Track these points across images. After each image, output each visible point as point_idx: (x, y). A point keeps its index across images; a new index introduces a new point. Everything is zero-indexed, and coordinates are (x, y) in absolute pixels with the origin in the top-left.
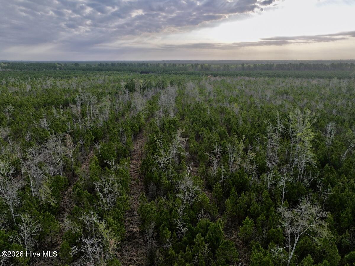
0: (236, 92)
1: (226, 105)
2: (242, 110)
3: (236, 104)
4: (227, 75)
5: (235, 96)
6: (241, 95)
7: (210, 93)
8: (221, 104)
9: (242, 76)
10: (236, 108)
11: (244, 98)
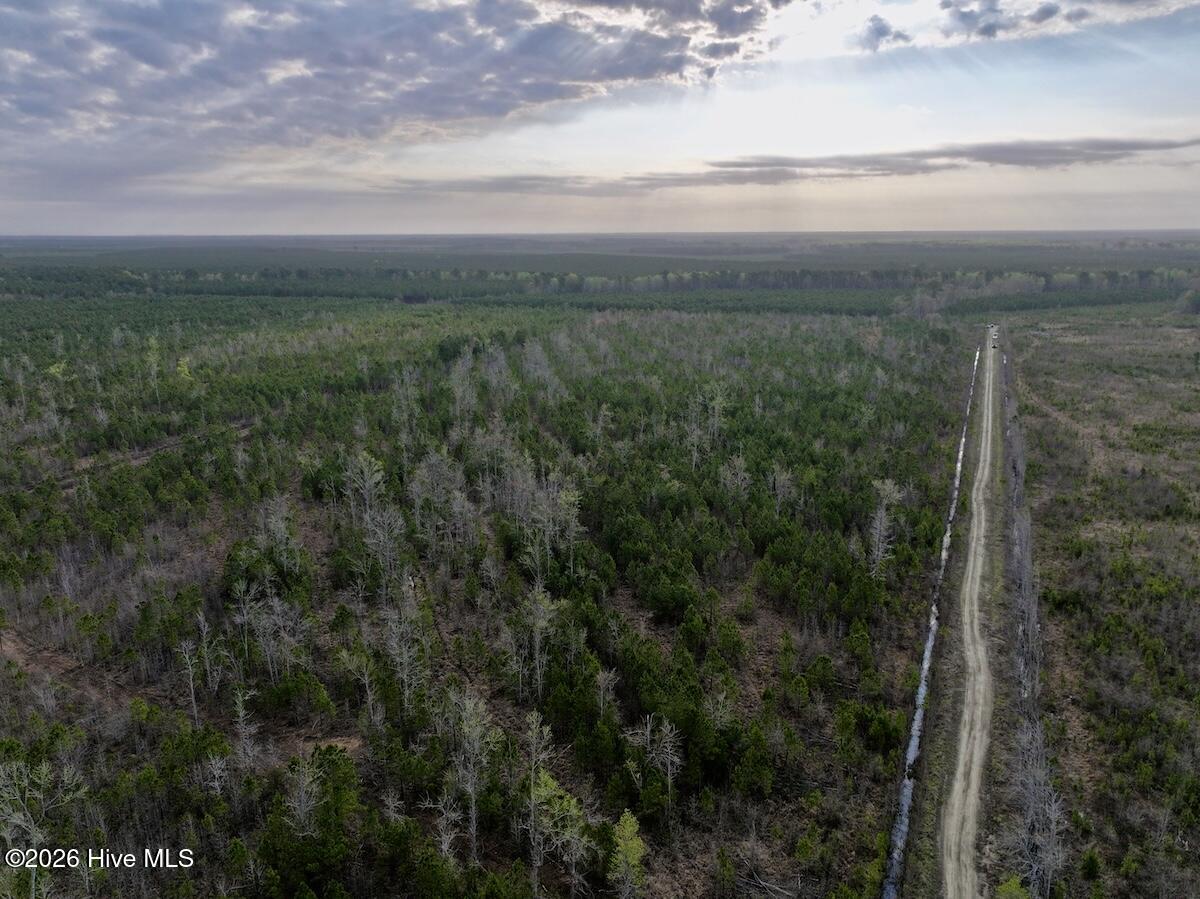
0: (654, 354)
1: (640, 378)
2: (666, 385)
3: (655, 377)
4: (629, 308)
5: (653, 361)
6: (662, 358)
7: (605, 357)
8: (630, 377)
9: (663, 308)
10: (655, 382)
11: (668, 364)
